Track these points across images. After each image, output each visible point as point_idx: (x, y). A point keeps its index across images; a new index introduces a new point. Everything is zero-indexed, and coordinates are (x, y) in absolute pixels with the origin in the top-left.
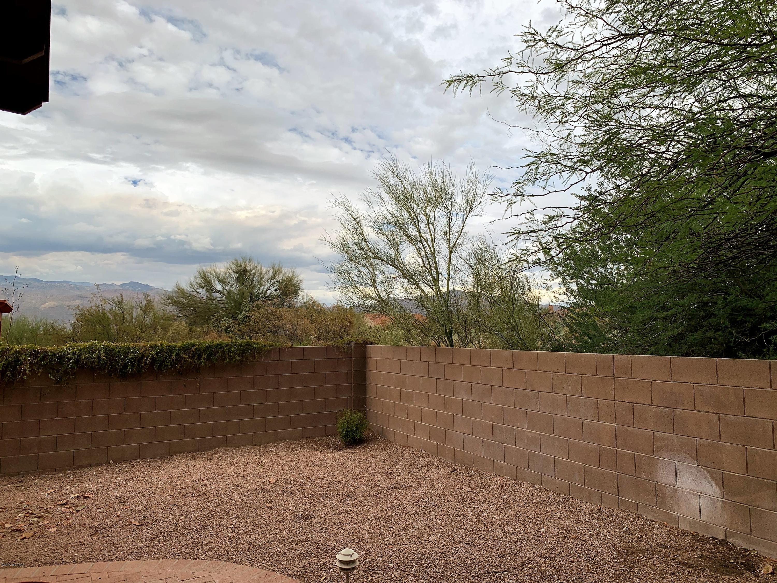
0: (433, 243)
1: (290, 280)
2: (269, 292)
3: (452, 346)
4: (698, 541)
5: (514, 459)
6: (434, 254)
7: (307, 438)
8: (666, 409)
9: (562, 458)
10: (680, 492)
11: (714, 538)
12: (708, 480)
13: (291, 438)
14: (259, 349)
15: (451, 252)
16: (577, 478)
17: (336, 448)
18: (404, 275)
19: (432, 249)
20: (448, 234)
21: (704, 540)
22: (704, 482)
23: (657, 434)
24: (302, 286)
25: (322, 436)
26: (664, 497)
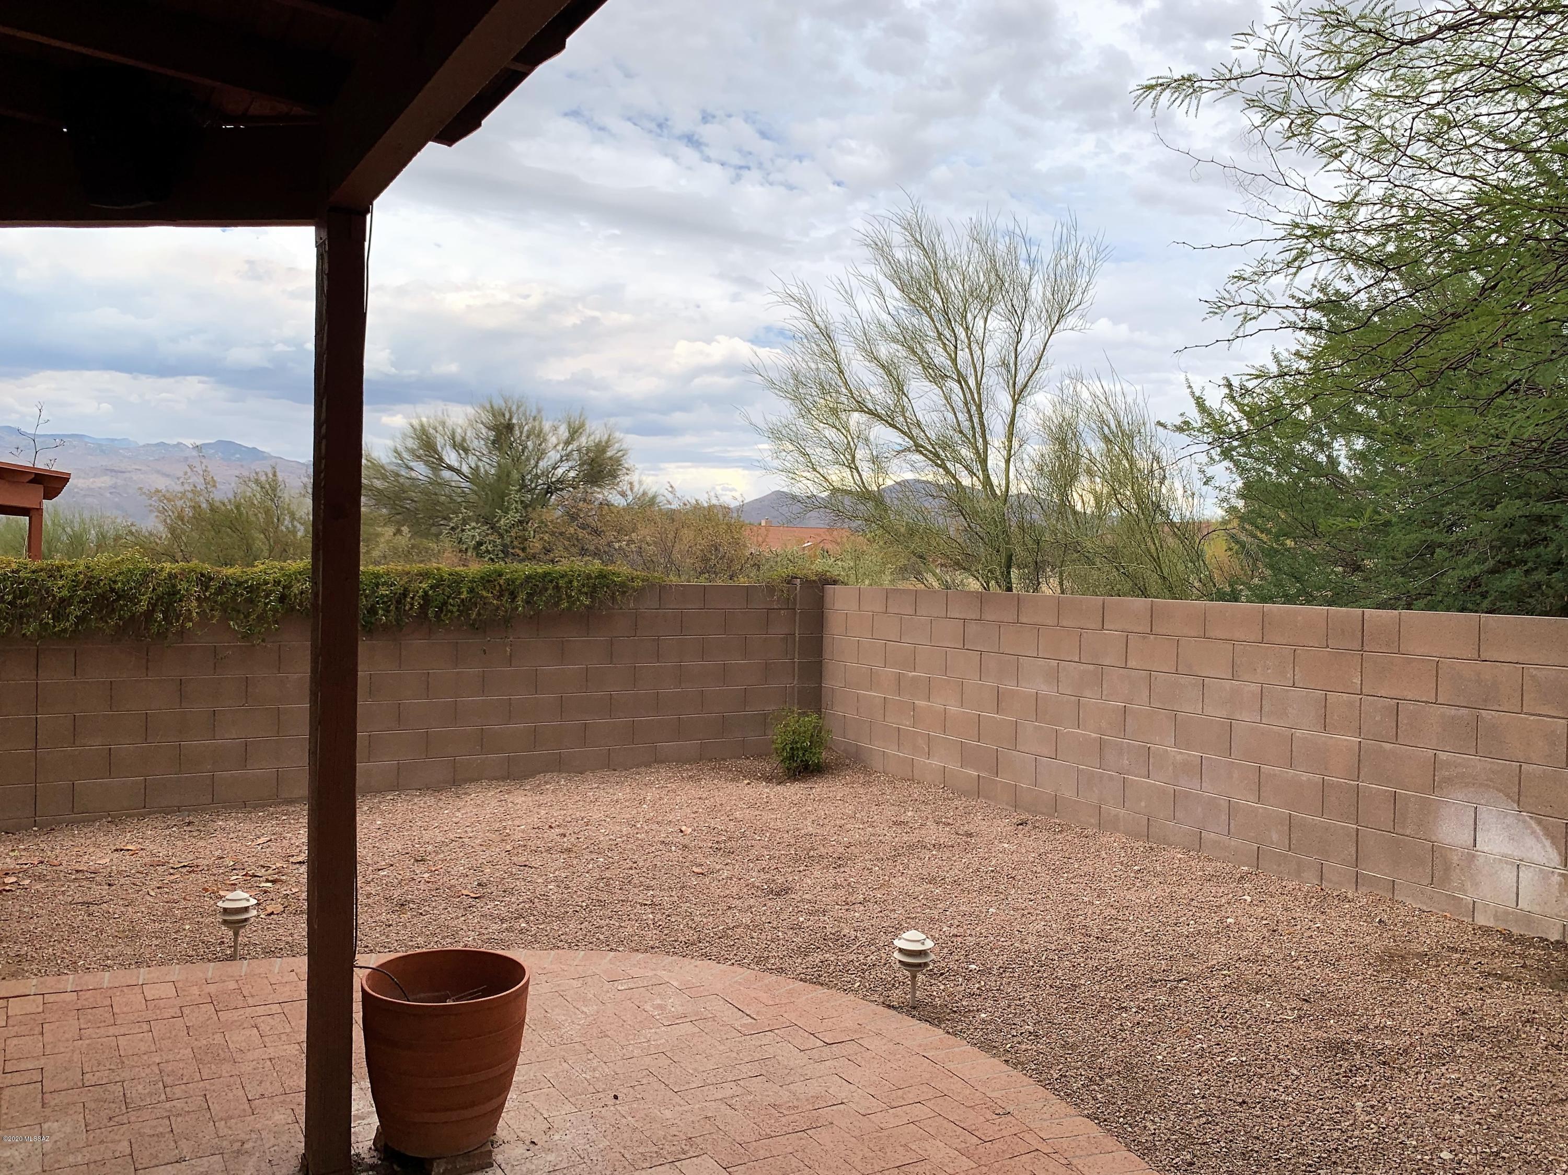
0: (978, 384)
1: (601, 448)
2: (560, 472)
3: (1010, 589)
4: (1513, 943)
5: (1143, 804)
6: (979, 407)
7: (710, 760)
8: (1465, 711)
9: (1246, 800)
10: (1481, 860)
11: (1542, 940)
12: (1537, 838)
13: (679, 760)
14: (623, 584)
15: (1016, 402)
16: (1275, 837)
17: (769, 780)
18: (917, 445)
19: (976, 396)
20: (1012, 365)
21: (1521, 940)
22: (1530, 841)
23: (1443, 756)
24: (628, 462)
25: (739, 758)
26: (1447, 868)
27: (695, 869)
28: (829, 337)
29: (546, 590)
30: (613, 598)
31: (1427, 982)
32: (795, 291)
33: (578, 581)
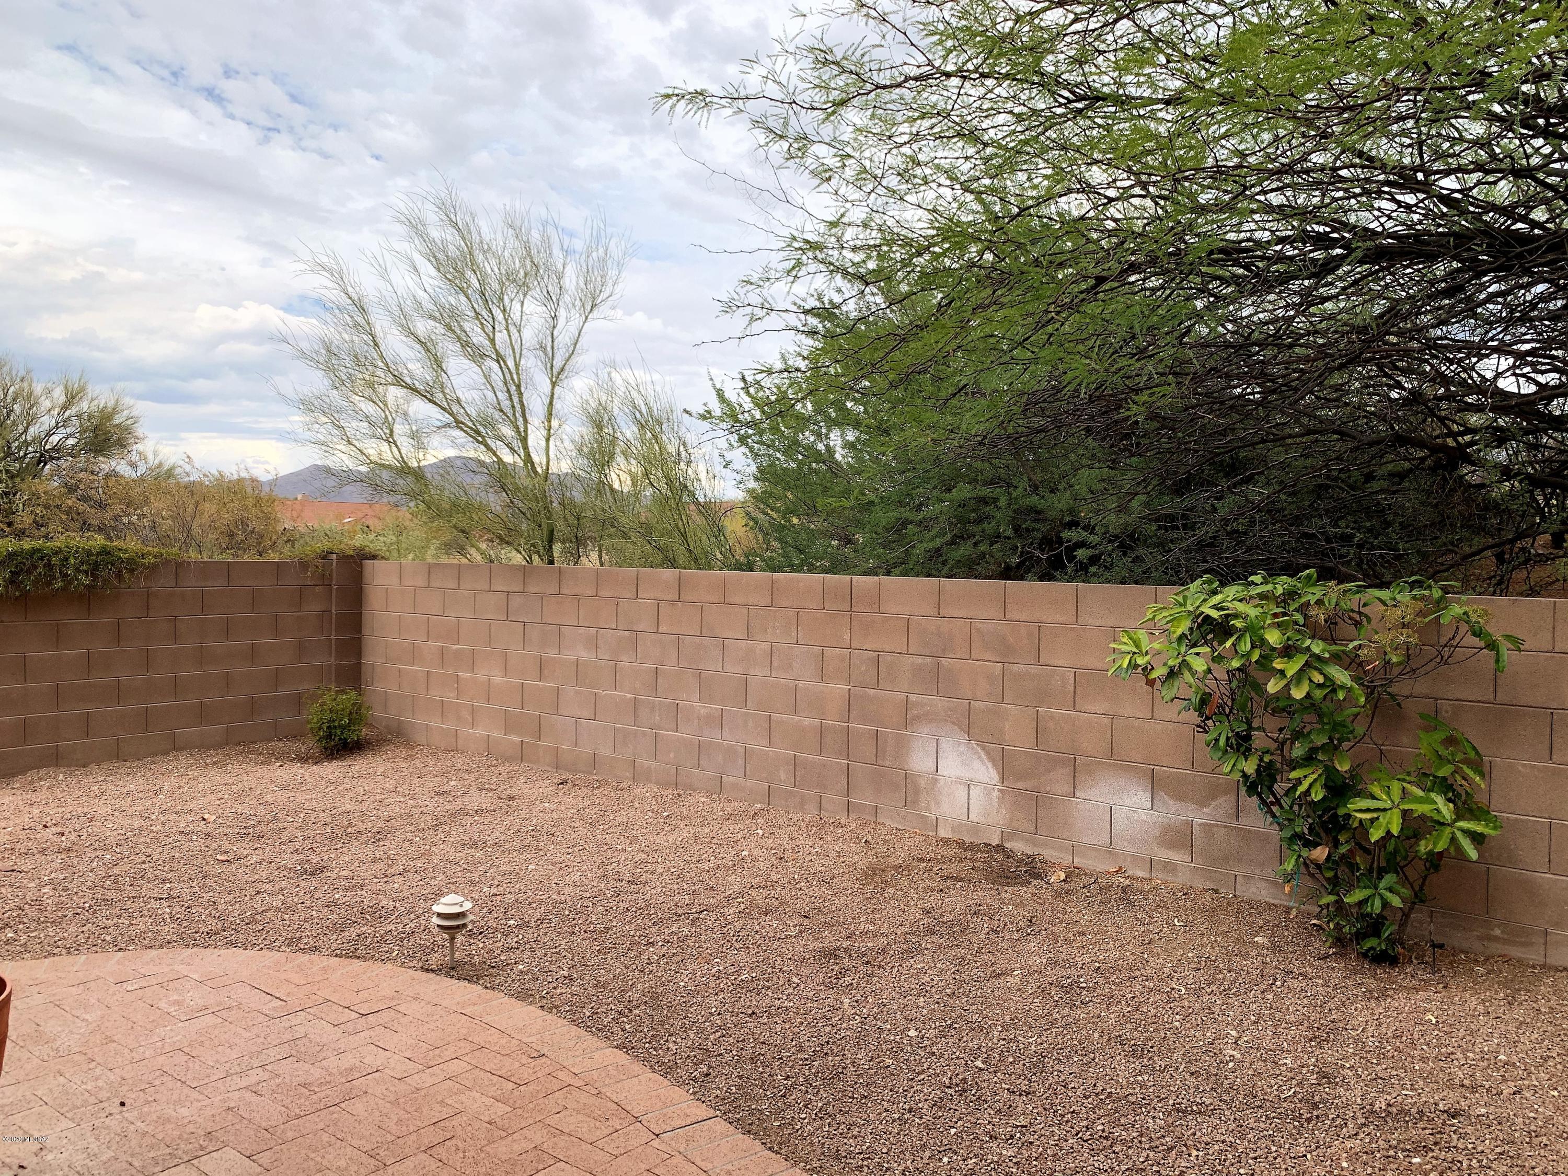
0: (517, 365)
1: (107, 415)
2: (54, 439)
3: (551, 562)
4: (965, 850)
5: (672, 755)
6: (518, 386)
7: (238, 744)
8: (929, 660)
9: (759, 746)
10: (942, 782)
11: (987, 845)
12: (982, 761)
13: (202, 746)
14: (130, 561)
15: (554, 384)
16: (783, 777)
17: (303, 759)
18: (457, 422)
19: (515, 377)
20: (549, 349)
21: (972, 847)
22: (977, 764)
23: (913, 698)
24: (140, 431)
25: (270, 740)
26: (917, 792)
27: (219, 857)
28: (363, 310)
29: (36, 568)
30: (119, 576)
31: (901, 890)
32: (325, 260)
33: (76, 558)
